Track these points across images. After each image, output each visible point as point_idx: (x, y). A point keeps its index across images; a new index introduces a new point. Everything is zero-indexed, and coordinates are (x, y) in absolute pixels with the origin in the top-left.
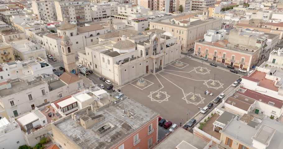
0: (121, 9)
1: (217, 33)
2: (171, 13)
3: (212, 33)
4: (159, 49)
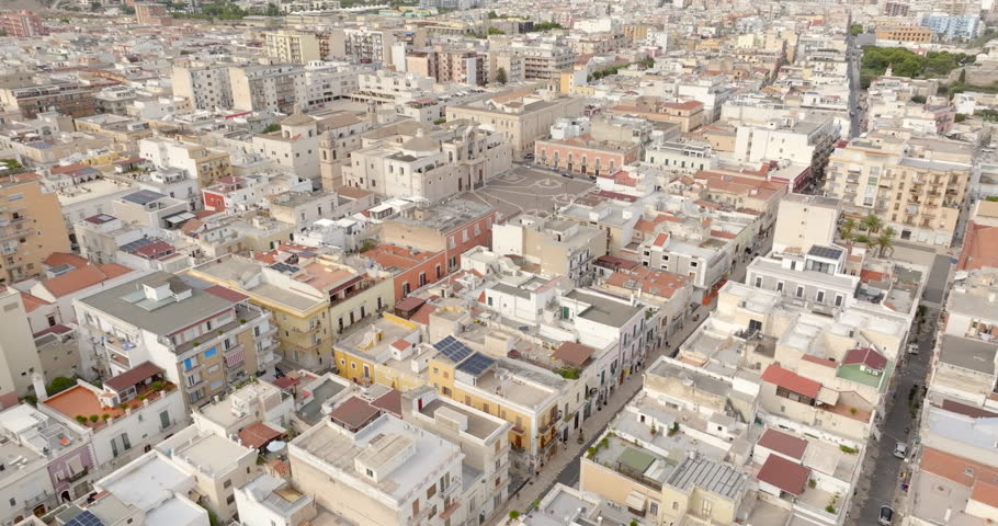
0: (367, 79)
1: (574, 123)
2: (481, 88)
3: (563, 124)
4: (476, 150)
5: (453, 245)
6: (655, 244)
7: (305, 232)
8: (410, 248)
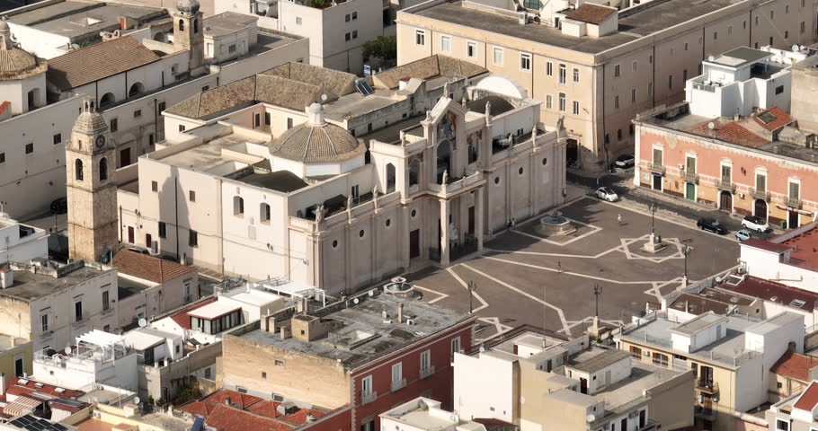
4: (460, 155)
5: (370, 395)
6: (797, 405)
7: (56, 358)
8: (278, 398)
